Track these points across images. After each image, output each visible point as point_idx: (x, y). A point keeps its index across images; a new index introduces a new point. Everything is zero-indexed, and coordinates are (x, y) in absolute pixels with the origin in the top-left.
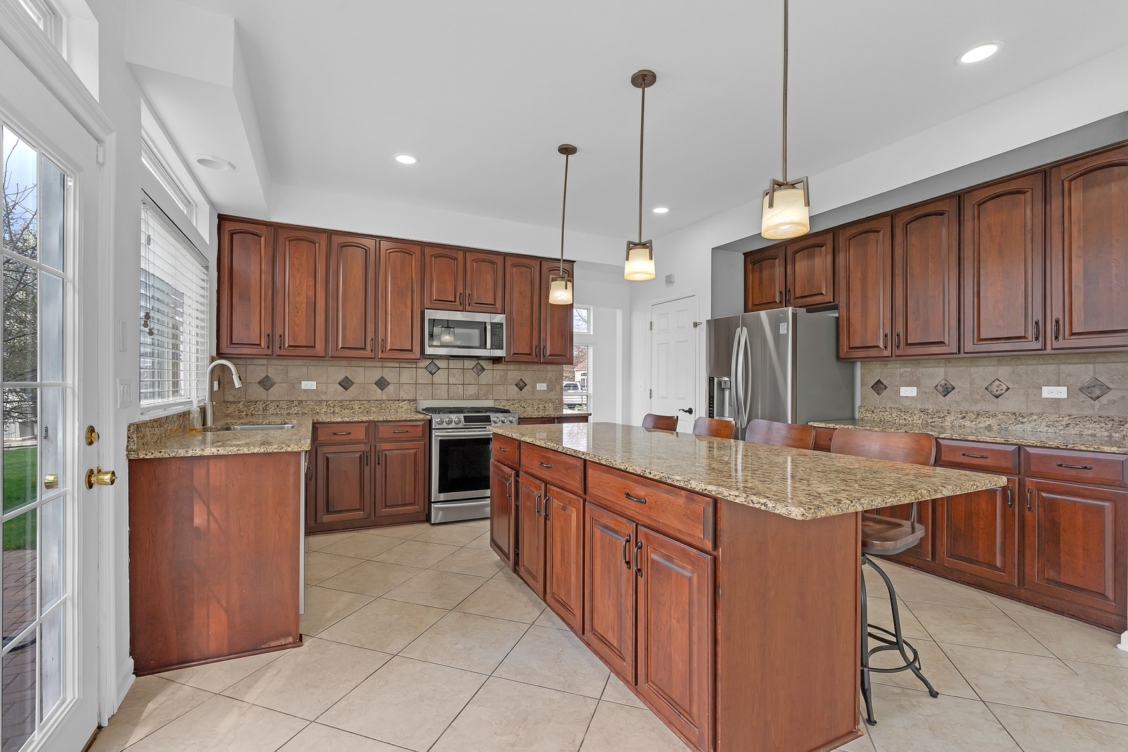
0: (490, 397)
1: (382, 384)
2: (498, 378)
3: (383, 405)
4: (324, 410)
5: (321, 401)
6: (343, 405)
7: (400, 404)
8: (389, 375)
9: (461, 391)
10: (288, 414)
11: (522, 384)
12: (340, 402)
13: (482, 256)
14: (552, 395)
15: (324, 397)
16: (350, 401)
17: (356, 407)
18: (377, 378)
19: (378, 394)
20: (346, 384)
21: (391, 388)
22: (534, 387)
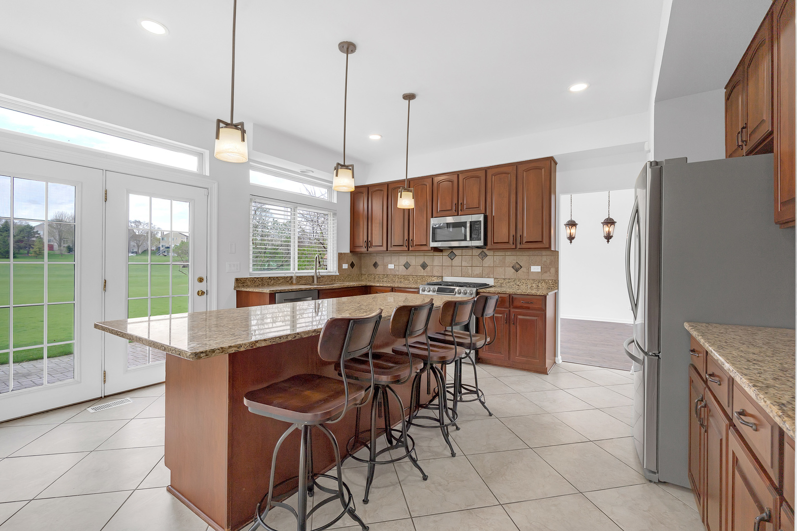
0: (492, 276)
1: (424, 266)
2: (497, 261)
3: (424, 279)
4: (397, 280)
5: (395, 275)
6: (405, 277)
7: (433, 279)
8: (428, 260)
9: (470, 271)
10: (383, 281)
11: (518, 266)
12: (404, 276)
13: (470, 174)
14: (546, 276)
15: (397, 273)
16: (408, 276)
17: (411, 279)
18: (421, 262)
19: (422, 272)
20: (407, 266)
21: (428, 268)
22: (529, 269)
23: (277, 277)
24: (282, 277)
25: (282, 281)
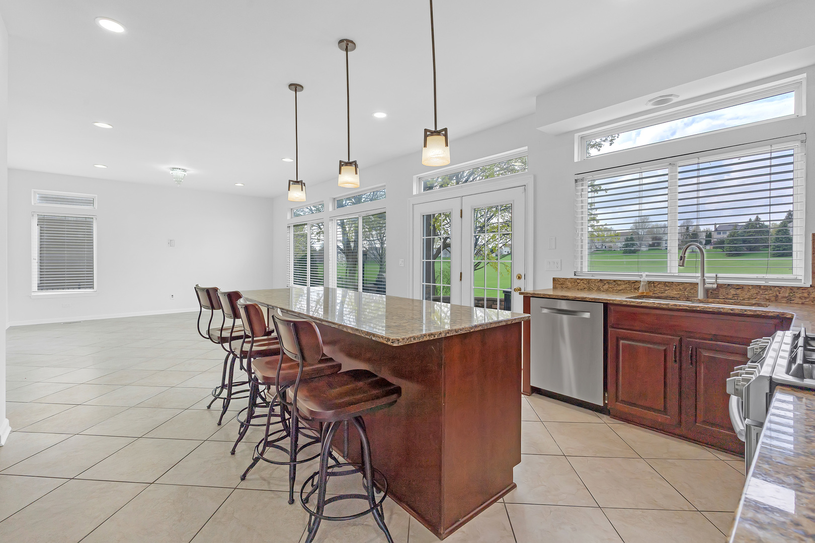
23: (615, 281)
24: (624, 281)
25: (624, 286)
